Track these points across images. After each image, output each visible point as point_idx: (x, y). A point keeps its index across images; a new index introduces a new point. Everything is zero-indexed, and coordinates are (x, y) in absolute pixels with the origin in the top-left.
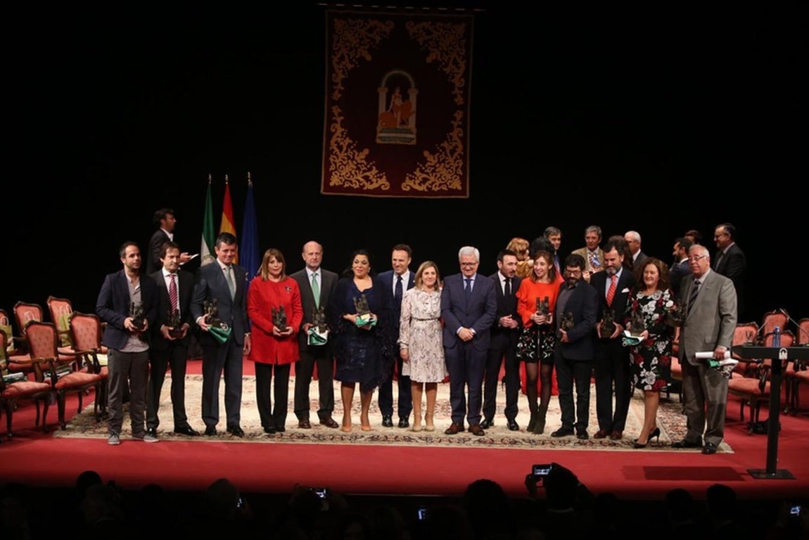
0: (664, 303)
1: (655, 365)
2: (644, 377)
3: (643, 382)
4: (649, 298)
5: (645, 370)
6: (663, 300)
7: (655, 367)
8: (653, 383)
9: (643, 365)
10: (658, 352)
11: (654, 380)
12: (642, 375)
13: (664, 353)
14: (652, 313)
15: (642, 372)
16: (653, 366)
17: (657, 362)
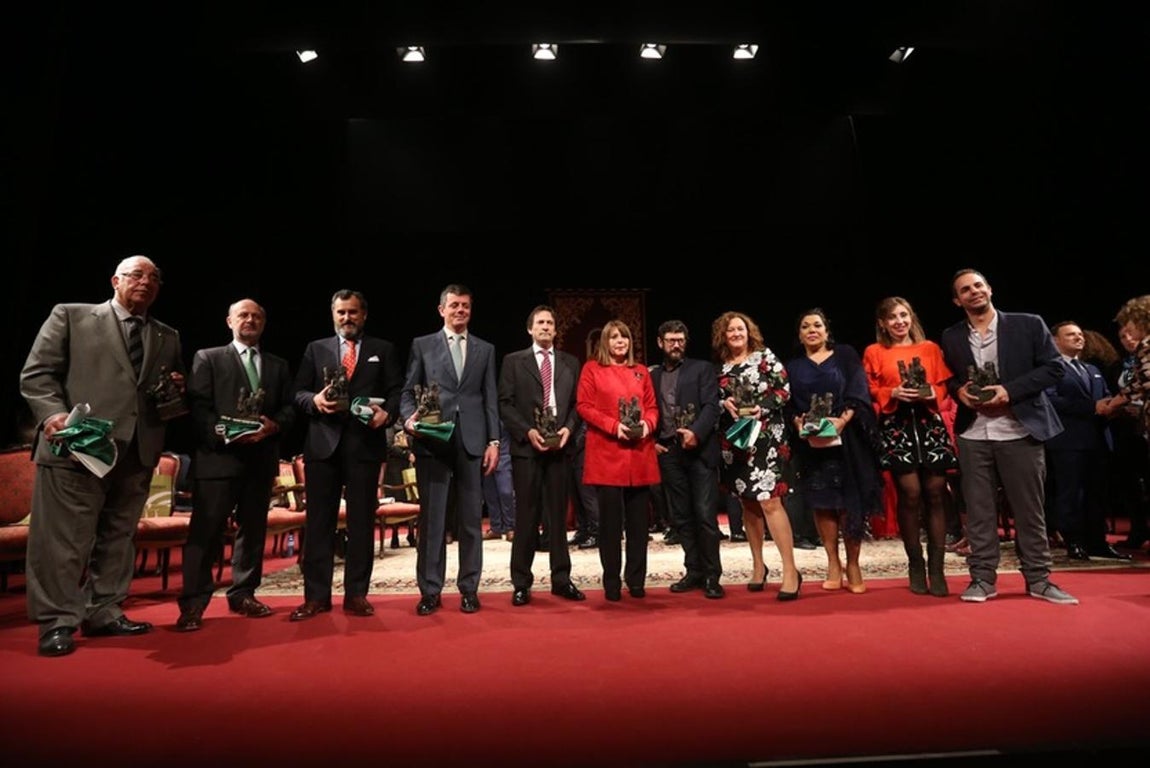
2: (757, 481)
4: (742, 365)
9: (753, 462)
13: (782, 441)
17: (776, 455)
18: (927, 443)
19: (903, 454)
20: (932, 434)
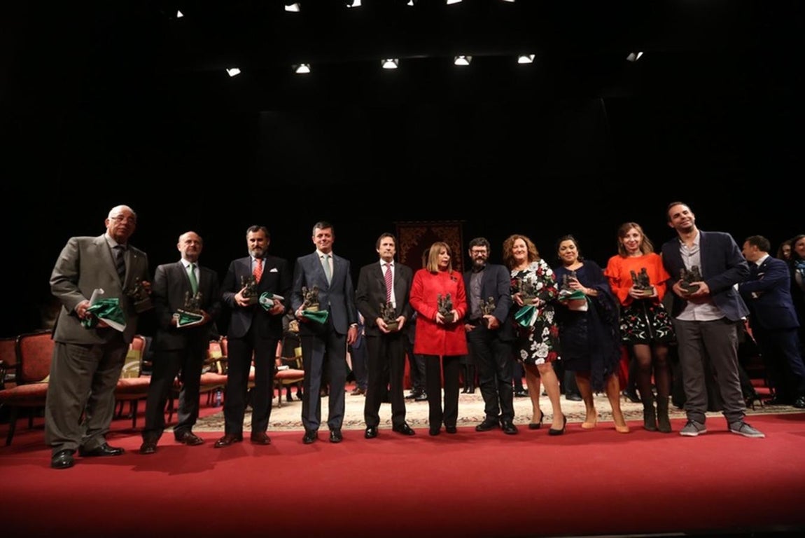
0: (543, 273)
1: (547, 336)
3: (534, 356)
4: (525, 271)
5: (535, 342)
6: (542, 270)
7: (547, 338)
8: (546, 356)
9: (533, 338)
10: (547, 322)
11: (547, 352)
12: (532, 349)
13: (553, 323)
14: (536, 282)
15: (532, 346)
16: (545, 337)
17: (548, 333)
18: (655, 324)
19: (639, 333)
20: (658, 318)
